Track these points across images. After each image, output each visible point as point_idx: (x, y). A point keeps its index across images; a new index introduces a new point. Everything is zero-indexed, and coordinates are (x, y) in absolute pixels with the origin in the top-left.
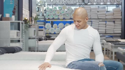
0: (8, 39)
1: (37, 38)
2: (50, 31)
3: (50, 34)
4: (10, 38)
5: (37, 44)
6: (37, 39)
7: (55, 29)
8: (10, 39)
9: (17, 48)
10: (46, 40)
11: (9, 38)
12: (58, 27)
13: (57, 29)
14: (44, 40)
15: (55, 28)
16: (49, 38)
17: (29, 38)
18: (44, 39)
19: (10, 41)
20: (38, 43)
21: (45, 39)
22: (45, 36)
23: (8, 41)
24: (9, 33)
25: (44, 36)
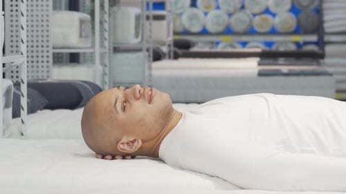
0: (45, 49)
1: (148, 50)
2: (185, 22)
3: (187, 33)
4: (51, 46)
5: (147, 72)
6: (147, 54)
7: (206, 14)
8: (52, 51)
9: (86, 85)
10: (176, 57)
11: (45, 44)
12: (218, 8)
13: (213, 13)
14: (170, 58)
15: (206, 10)
16: (185, 51)
17: (116, 50)
18: (170, 52)
19: (51, 59)
20: (150, 68)
21: (172, 54)
22: (172, 43)
23: (45, 59)
24: (45, 23)
25: (167, 43)
